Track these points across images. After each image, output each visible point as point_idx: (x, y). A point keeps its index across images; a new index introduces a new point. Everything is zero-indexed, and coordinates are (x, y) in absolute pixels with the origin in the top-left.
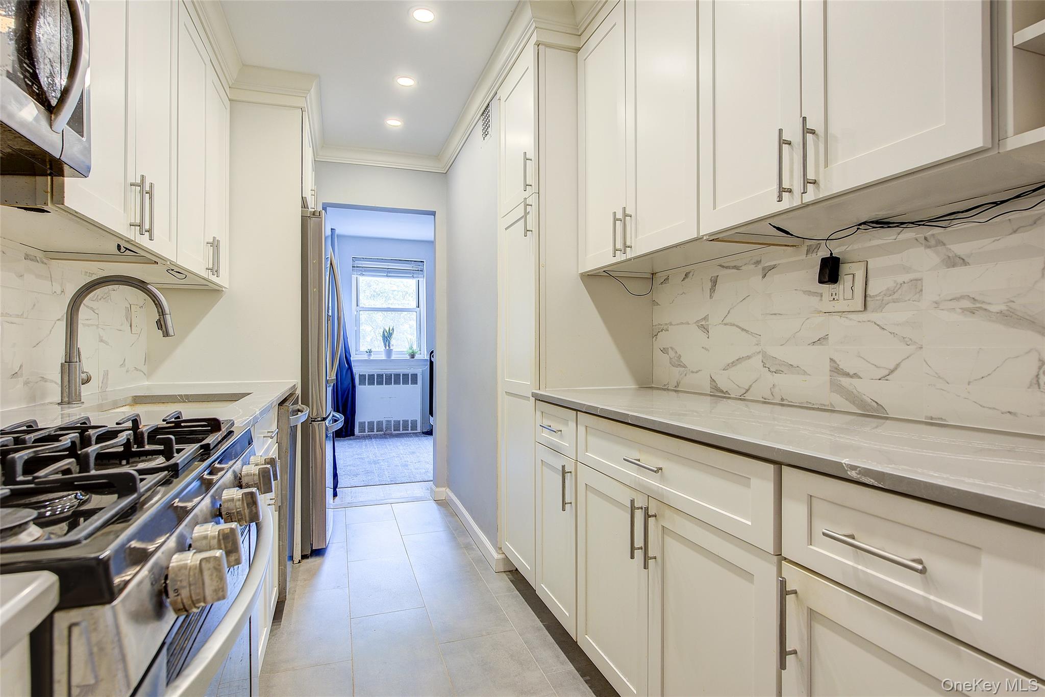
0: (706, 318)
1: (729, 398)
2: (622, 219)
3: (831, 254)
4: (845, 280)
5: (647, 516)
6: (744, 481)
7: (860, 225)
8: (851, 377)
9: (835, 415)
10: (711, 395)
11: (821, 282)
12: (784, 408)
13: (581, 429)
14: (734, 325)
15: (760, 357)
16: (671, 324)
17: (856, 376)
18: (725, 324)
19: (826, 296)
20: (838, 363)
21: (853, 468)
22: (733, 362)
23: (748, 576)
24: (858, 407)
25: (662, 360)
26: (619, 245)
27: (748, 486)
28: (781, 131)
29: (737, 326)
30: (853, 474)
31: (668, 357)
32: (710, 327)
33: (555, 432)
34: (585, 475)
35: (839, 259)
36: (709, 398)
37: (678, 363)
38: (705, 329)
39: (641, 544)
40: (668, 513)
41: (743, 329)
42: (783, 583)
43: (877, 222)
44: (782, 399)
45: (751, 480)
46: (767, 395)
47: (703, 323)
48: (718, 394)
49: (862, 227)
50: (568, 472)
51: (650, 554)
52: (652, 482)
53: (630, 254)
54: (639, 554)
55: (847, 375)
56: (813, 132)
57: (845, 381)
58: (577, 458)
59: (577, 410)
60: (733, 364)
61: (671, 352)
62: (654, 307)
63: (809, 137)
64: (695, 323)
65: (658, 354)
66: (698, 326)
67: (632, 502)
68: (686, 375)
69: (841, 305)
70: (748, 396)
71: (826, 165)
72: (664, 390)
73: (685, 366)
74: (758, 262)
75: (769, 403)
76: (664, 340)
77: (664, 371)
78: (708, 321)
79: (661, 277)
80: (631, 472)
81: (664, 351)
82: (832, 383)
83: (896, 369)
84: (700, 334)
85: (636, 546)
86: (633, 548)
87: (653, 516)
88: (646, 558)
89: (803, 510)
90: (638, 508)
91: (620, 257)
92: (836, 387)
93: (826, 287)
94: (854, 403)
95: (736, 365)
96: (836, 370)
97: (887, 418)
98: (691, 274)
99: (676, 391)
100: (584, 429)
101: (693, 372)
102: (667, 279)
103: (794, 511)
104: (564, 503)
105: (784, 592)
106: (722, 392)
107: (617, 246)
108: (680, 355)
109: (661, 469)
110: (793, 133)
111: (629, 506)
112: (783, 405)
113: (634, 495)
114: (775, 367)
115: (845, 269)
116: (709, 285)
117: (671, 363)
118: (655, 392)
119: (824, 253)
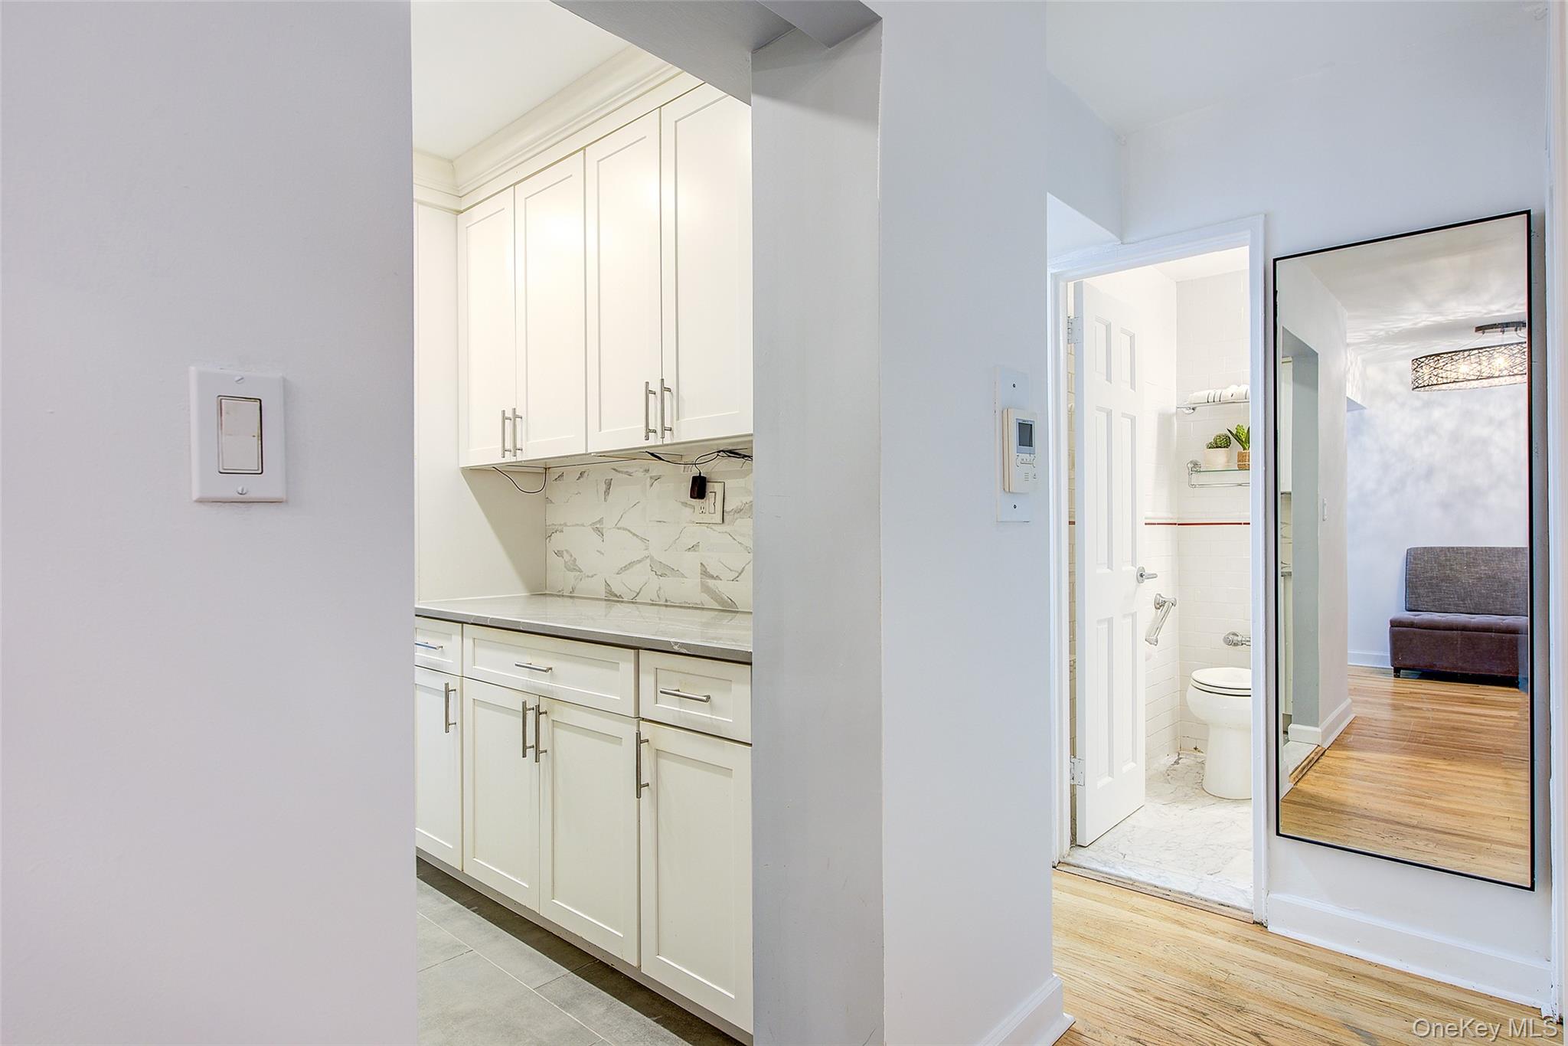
0: (601, 521)
1: (622, 602)
2: (511, 419)
3: (700, 473)
4: (710, 496)
5: (539, 713)
6: (614, 666)
7: (719, 452)
8: (715, 579)
9: (705, 612)
10: (606, 600)
11: (692, 497)
12: (668, 609)
13: (468, 642)
14: (626, 529)
15: (648, 560)
16: (565, 525)
17: (717, 578)
18: (618, 529)
19: (698, 510)
20: (707, 567)
21: (676, 643)
22: (626, 566)
23: (617, 740)
24: (719, 603)
25: (556, 563)
26: (509, 445)
27: (618, 670)
28: (647, 383)
29: (629, 531)
30: (676, 648)
31: (563, 560)
32: (604, 530)
33: (435, 648)
34: (472, 690)
35: (705, 478)
36: (604, 603)
37: (572, 567)
38: (600, 532)
39: (533, 743)
40: (557, 706)
41: (634, 535)
42: (638, 735)
43: (731, 452)
44: (666, 601)
45: (620, 664)
46: (655, 597)
47: (598, 526)
48: (613, 598)
49: (721, 454)
50: (452, 690)
51: (541, 749)
52: (542, 682)
53: (521, 457)
54: (531, 752)
55: (712, 577)
56: (669, 390)
57: (711, 582)
58: (462, 673)
59: (462, 623)
60: (626, 568)
61: (566, 557)
62: (547, 505)
63: (666, 393)
64: (591, 525)
65: (552, 558)
66: (593, 529)
67: (524, 703)
68: (581, 579)
69: (706, 518)
70: (638, 600)
71: (678, 419)
72: (559, 596)
73: (580, 571)
74: (647, 471)
75: (656, 605)
76: (558, 541)
77: (558, 575)
78: (602, 524)
79: (554, 474)
80: (523, 678)
81: (559, 554)
82: (703, 584)
83: (742, 572)
84: (595, 536)
85: (528, 745)
86: (525, 748)
87: (543, 713)
88: (538, 753)
89: (652, 679)
90: (530, 709)
91: (509, 458)
92: (706, 589)
93: (696, 502)
94: (716, 601)
95: (628, 569)
96: (705, 573)
97: (737, 612)
98: (586, 474)
99: (571, 597)
100: (471, 641)
101: (588, 576)
102: (562, 475)
103: (647, 681)
104: (447, 724)
105: (639, 741)
106: (616, 596)
107: (506, 445)
108: (575, 559)
109: (551, 669)
110: (655, 386)
111: (521, 710)
112: (666, 606)
113: (526, 697)
114: (663, 571)
115: (710, 487)
116: (604, 487)
117: (565, 567)
118: (549, 599)
119: (695, 472)
